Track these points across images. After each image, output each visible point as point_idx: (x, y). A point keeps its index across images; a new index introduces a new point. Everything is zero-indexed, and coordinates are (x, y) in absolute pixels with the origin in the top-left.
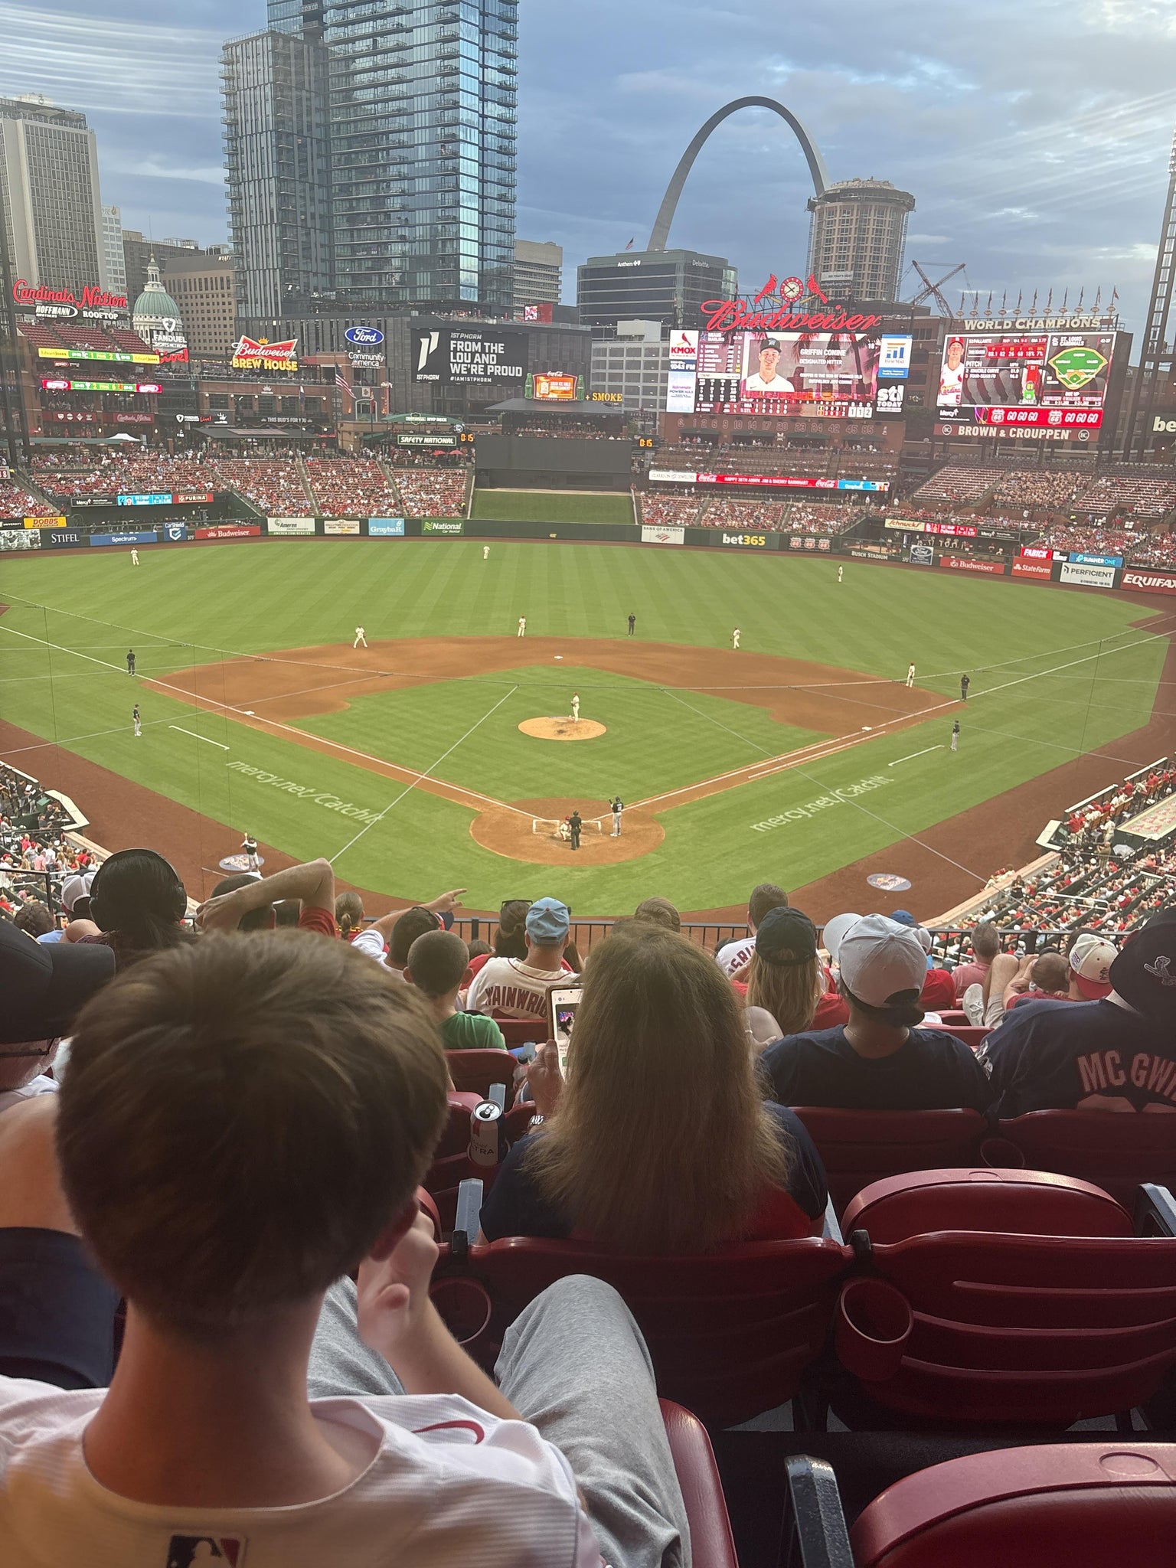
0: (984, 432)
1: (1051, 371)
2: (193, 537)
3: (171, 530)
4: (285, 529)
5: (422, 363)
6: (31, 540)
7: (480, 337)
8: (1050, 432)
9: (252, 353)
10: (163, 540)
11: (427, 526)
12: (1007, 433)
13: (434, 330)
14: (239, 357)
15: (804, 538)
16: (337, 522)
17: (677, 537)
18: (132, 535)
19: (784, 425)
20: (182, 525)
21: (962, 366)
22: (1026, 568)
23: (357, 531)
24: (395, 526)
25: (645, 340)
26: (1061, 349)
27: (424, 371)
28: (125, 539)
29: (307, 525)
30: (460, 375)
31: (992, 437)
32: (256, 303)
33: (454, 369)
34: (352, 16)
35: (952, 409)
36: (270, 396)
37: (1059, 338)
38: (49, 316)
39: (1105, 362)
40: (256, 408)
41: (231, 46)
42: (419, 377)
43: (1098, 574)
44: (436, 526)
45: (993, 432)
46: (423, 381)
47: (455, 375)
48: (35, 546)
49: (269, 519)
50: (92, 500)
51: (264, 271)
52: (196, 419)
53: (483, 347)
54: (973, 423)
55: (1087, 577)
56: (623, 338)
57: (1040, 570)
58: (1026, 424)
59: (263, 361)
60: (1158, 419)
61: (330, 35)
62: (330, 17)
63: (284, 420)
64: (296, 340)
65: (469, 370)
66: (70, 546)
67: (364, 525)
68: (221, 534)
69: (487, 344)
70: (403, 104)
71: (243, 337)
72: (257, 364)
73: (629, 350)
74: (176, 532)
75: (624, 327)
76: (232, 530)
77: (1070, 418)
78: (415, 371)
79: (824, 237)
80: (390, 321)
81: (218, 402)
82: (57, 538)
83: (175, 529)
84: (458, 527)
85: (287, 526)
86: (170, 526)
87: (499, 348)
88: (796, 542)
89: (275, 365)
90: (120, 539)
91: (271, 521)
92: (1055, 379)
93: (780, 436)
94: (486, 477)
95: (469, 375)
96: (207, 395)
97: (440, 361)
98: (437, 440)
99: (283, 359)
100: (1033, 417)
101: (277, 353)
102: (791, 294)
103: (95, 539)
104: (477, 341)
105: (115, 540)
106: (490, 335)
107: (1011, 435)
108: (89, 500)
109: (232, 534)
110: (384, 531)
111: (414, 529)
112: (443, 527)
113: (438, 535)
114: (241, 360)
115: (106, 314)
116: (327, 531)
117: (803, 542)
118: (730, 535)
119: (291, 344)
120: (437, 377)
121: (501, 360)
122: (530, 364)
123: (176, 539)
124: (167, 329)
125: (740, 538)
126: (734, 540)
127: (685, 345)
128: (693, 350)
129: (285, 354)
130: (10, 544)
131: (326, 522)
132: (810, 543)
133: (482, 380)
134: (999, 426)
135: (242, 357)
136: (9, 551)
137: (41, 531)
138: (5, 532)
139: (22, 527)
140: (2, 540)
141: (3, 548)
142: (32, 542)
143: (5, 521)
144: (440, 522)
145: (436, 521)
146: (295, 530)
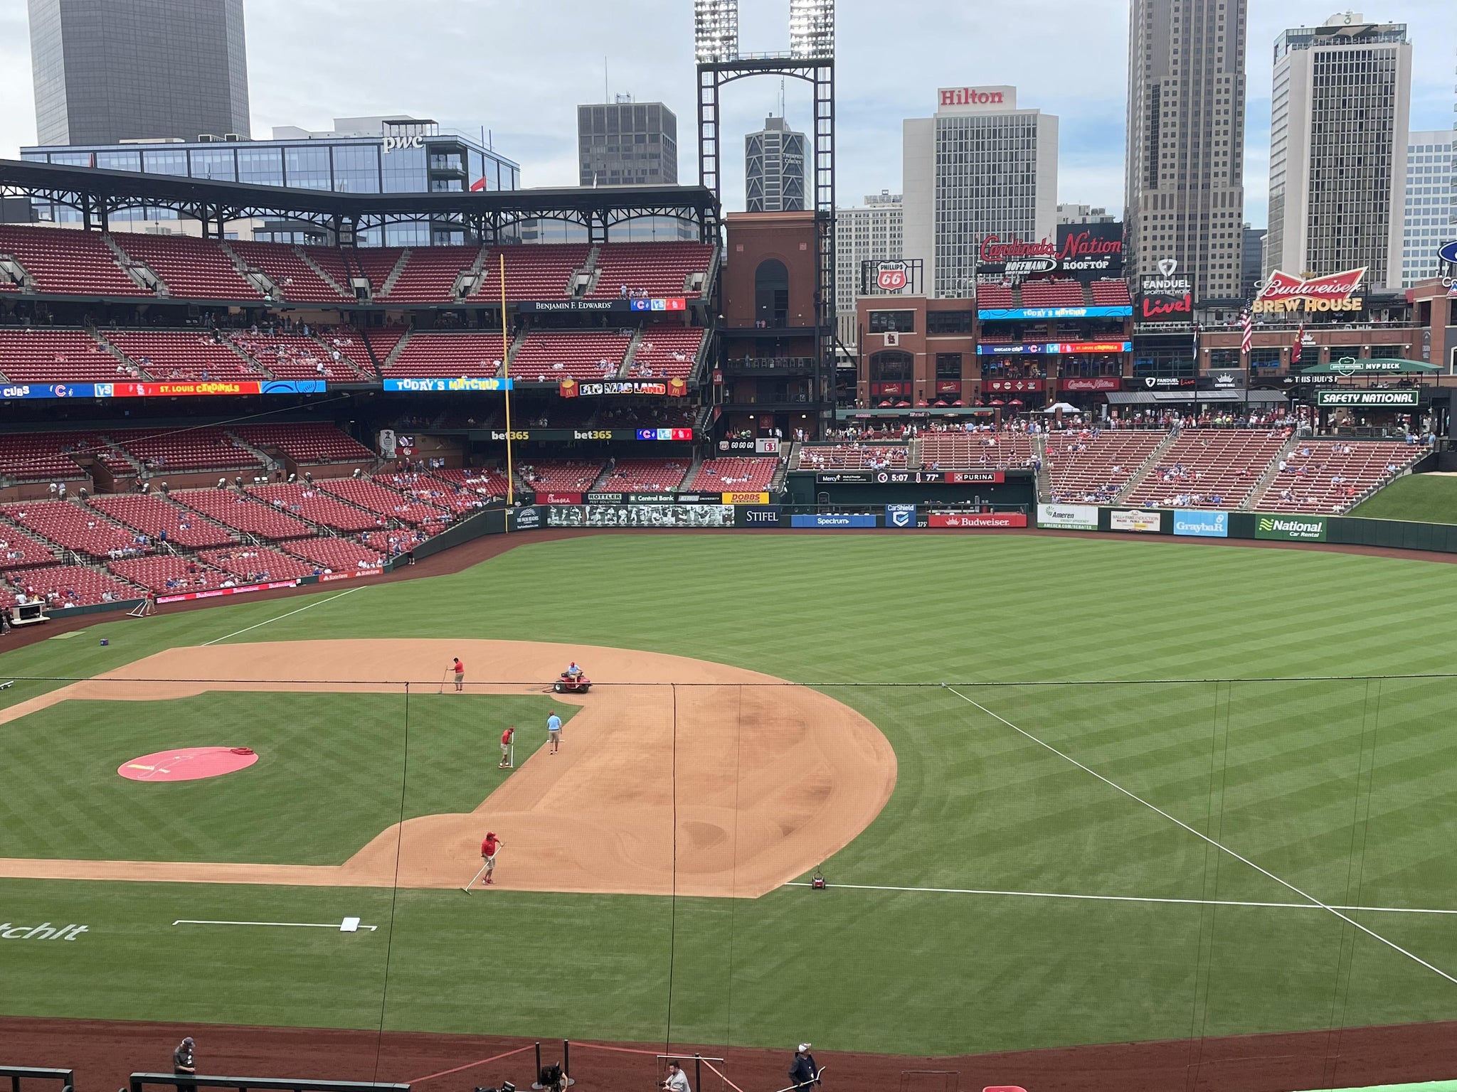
2: (925, 524)
3: (895, 514)
4: (1058, 520)
6: (724, 516)
9: (1285, 292)
10: (883, 524)
11: (1265, 525)
14: (1264, 298)
16: (1129, 514)
18: (845, 518)
20: (912, 508)
23: (1156, 527)
24: (1213, 523)
28: (835, 521)
36: (1312, 349)
38: (1021, 273)
40: (1284, 363)
44: (1279, 525)
48: (728, 523)
50: (842, 476)
52: (1175, 381)
59: (1303, 302)
64: (1364, 269)
66: (767, 525)
67: (1167, 518)
68: (966, 522)
72: (1292, 305)
74: (902, 516)
81: (1225, 359)
82: (753, 516)
83: (901, 512)
84: (1317, 528)
85: (1061, 515)
86: (894, 508)
89: (1324, 305)
90: (827, 521)
91: (1041, 508)
96: (1207, 351)
98: (1385, 398)
99: (1342, 295)
101: (1328, 289)
103: (796, 519)
105: (821, 522)
108: (838, 477)
109: (983, 523)
110: (1196, 529)
111: (1242, 528)
113: (1282, 539)
114: (1266, 302)
115: (1092, 263)
116: (1115, 525)
119: (1358, 273)
123: (901, 525)
124: (1164, 273)
129: (1342, 290)
130: (700, 520)
131: (1113, 513)
135: (1273, 298)
136: (699, 528)
137: (736, 507)
138: (697, 507)
139: (720, 502)
140: (692, 515)
141: (693, 524)
142: (725, 519)
143: (702, 494)
144: (1287, 520)
145: (1279, 519)
146: (1071, 521)
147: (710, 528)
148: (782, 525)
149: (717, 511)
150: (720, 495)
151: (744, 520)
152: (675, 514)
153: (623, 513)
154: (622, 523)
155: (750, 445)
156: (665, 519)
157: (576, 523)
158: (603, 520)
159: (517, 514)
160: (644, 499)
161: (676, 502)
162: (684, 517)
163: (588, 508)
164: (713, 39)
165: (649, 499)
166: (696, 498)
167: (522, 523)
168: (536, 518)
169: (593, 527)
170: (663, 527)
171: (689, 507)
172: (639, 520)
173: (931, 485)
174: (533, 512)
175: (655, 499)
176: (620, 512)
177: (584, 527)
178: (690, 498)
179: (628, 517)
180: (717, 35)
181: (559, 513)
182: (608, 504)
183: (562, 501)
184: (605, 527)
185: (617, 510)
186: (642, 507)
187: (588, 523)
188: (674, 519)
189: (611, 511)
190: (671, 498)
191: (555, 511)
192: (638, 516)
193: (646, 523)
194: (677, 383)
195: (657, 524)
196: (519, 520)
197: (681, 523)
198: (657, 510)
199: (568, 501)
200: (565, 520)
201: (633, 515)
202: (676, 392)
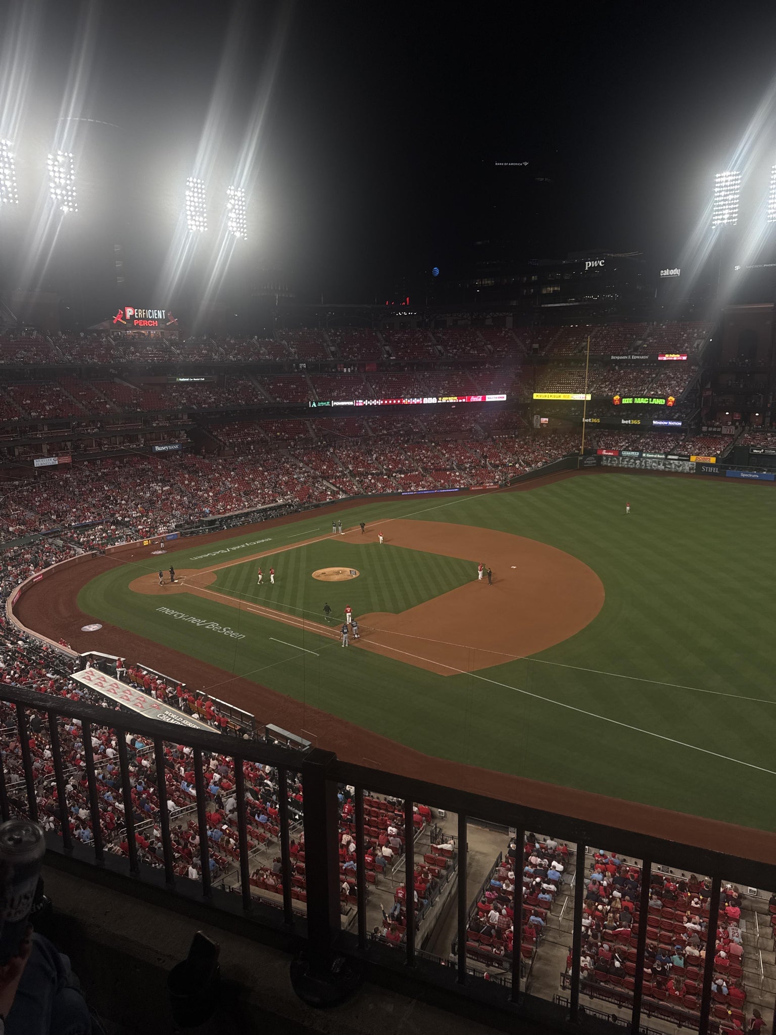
28: (750, 475)
66: (711, 475)
82: (705, 469)
90: (746, 475)
103: (729, 473)
105: (743, 475)
108: (763, 450)
130: (677, 468)
136: (676, 472)
137: (697, 463)
139: (689, 460)
140: (673, 466)
141: (673, 470)
142: (690, 469)
143: (680, 456)
147: (682, 474)
148: (721, 475)
149: (686, 465)
150: (689, 457)
152: (664, 464)
153: (638, 462)
154: (637, 467)
155: (719, 430)
156: (659, 466)
157: (615, 465)
158: (628, 464)
159: (584, 459)
160: (649, 456)
161: (666, 458)
162: (669, 466)
163: (621, 458)
164: (723, 214)
165: (652, 456)
166: (676, 457)
167: (587, 464)
168: (595, 461)
169: (623, 468)
170: (657, 471)
171: (672, 462)
172: (646, 466)
174: (593, 459)
175: (655, 456)
176: (637, 462)
177: (618, 467)
178: (673, 457)
179: (640, 464)
180: (726, 211)
181: (607, 460)
182: (631, 457)
183: (610, 454)
184: (629, 468)
185: (635, 460)
186: (648, 460)
187: (620, 465)
188: (663, 467)
189: (632, 461)
190: (664, 456)
191: (605, 458)
192: (645, 464)
193: (649, 468)
194: (671, 399)
195: (655, 468)
196: (585, 462)
197: (667, 469)
198: (655, 462)
199: (612, 454)
200: (610, 463)
201: (643, 464)
202: (670, 403)
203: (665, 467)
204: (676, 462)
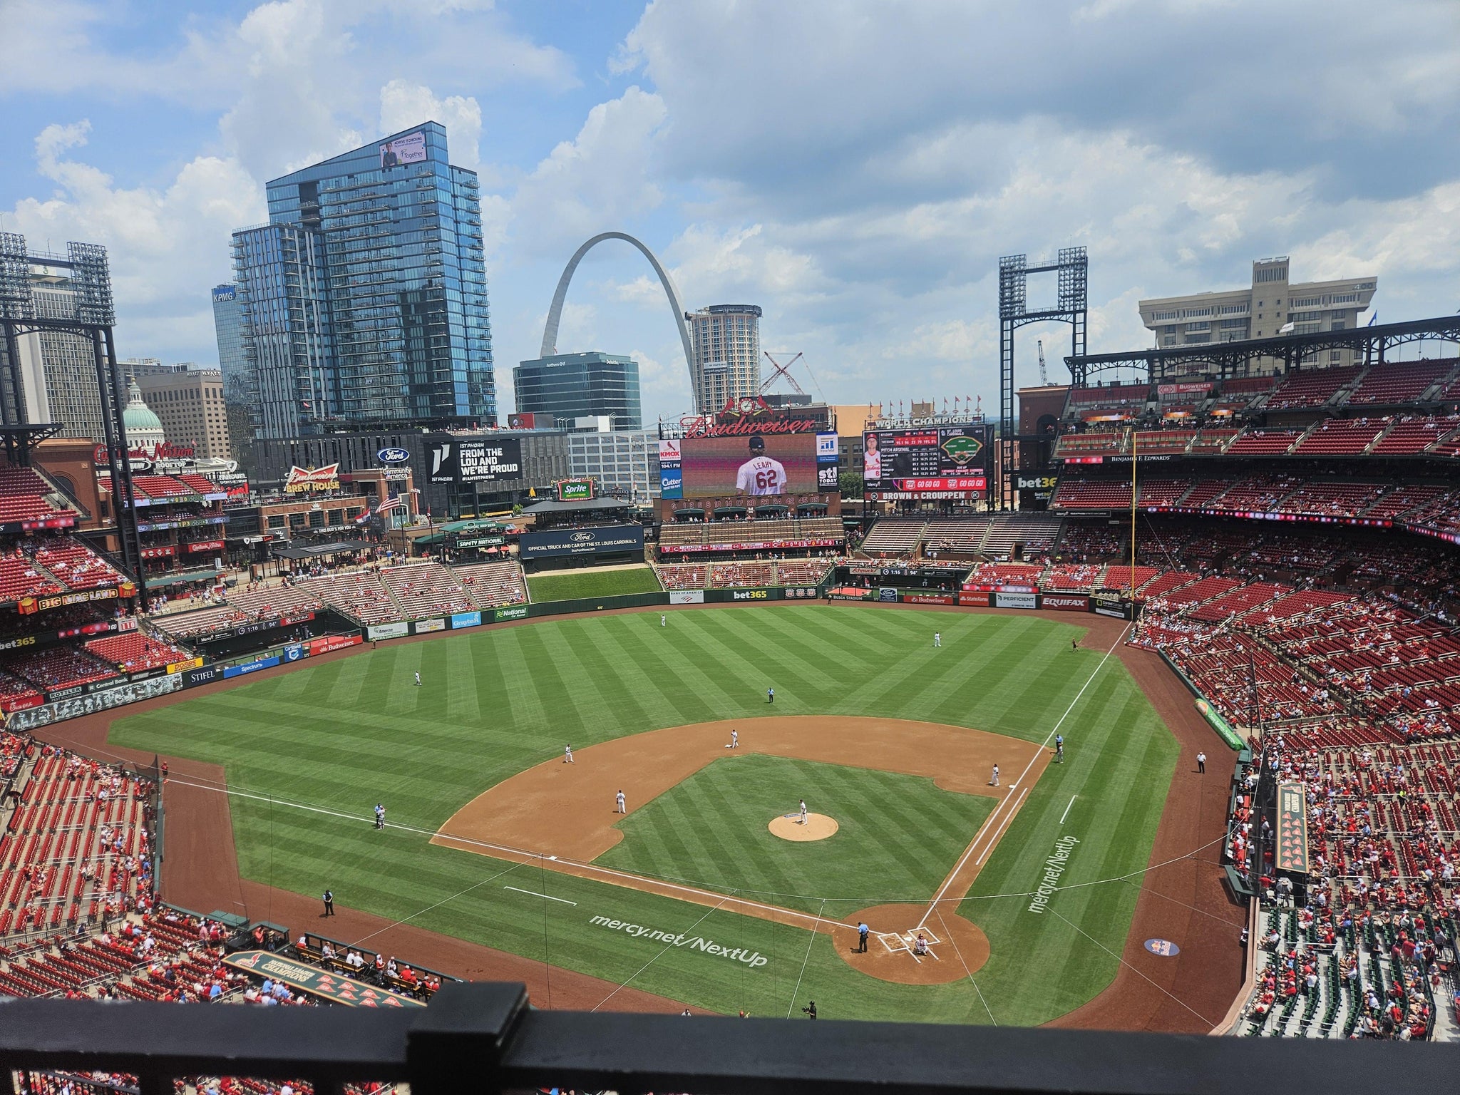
0: (902, 496)
1: (944, 453)
2: (308, 655)
3: (290, 653)
5: (436, 468)
6: (174, 683)
7: (482, 445)
8: (950, 495)
9: (302, 479)
10: (285, 662)
11: (499, 614)
12: (920, 496)
13: (445, 443)
14: (291, 484)
15: (795, 589)
16: (425, 622)
17: (698, 597)
19: (753, 502)
21: (878, 453)
22: (969, 599)
23: (443, 627)
24: (473, 619)
25: (600, 430)
26: (947, 438)
27: (435, 475)
28: (253, 667)
29: (402, 628)
30: (470, 475)
31: (909, 500)
32: (274, 426)
33: (465, 471)
34: (346, 211)
35: (876, 481)
36: (320, 512)
37: (946, 431)
39: (981, 446)
40: (307, 523)
41: (240, 233)
42: (434, 479)
43: (1024, 599)
44: (506, 613)
45: (909, 496)
46: (437, 482)
47: (466, 476)
49: (369, 628)
50: (213, 634)
51: (280, 402)
52: (259, 539)
53: (486, 452)
54: (894, 490)
55: (1016, 602)
56: (580, 430)
57: (979, 599)
58: (932, 491)
59: (311, 484)
60: (1020, 479)
61: (326, 224)
62: (324, 212)
63: (332, 529)
64: (337, 464)
65: (476, 471)
66: (207, 681)
67: (449, 621)
68: (331, 648)
69: (488, 450)
70: (396, 275)
71: (294, 467)
72: (306, 487)
73: (588, 439)
74: (294, 653)
75: (580, 422)
76: (340, 643)
77: (963, 484)
78: (430, 474)
79: (701, 338)
80: (404, 437)
81: (275, 522)
82: (196, 677)
83: (293, 649)
84: (524, 611)
85: (384, 632)
87: (498, 452)
88: (790, 593)
89: (322, 486)
90: (248, 668)
91: (371, 630)
92: (947, 458)
93: (751, 510)
94: (531, 565)
95: (477, 474)
96: (267, 518)
97: (452, 466)
98: (489, 541)
99: (328, 480)
100: (937, 484)
101: (323, 477)
102: (748, 409)
104: (480, 448)
105: (244, 669)
106: (490, 443)
107: (923, 498)
108: (211, 636)
109: (340, 646)
110: (464, 624)
111: (488, 617)
112: (512, 613)
113: (508, 619)
114: (293, 486)
116: (418, 630)
117: (795, 592)
118: (740, 592)
119: (333, 467)
120: (451, 479)
121: (501, 461)
122: (523, 461)
123: (294, 659)
124: (230, 469)
125: (747, 594)
126: (742, 596)
127: (671, 450)
128: (677, 454)
129: (329, 476)
130: (157, 690)
131: (417, 624)
132: (800, 592)
133: (487, 477)
134: (913, 492)
135: (296, 483)
136: (156, 696)
137: (180, 674)
138: (152, 681)
139: (166, 673)
140: (149, 689)
141: (150, 695)
142: (175, 685)
143: (150, 670)
144: (509, 609)
145: (506, 610)
146: (391, 634)
147: (164, 694)
148: (220, 677)
149: (167, 680)
150: (164, 668)
151: (189, 680)
152: (134, 691)
153: (88, 702)
154: (88, 710)
155: (113, 627)
156: (126, 697)
157: (46, 722)
158: (70, 712)
160: (102, 686)
161: (130, 681)
162: (142, 692)
163: (56, 706)
165: (106, 684)
166: (146, 675)
169: (62, 721)
170: (125, 704)
171: (145, 683)
172: (104, 704)
173: (273, 629)
175: (112, 683)
176: (86, 702)
177: (54, 723)
178: (141, 676)
179: (94, 704)
181: (28, 717)
182: (71, 698)
183: (27, 707)
184: (74, 717)
185: (82, 700)
186: (104, 692)
187: (56, 719)
189: (78, 703)
190: (125, 680)
191: (23, 716)
192: (102, 699)
193: (110, 705)
195: (121, 702)
197: (140, 698)
198: (118, 692)
199: (32, 705)
200: (35, 721)
201: (99, 701)
203: (137, 695)
204: (149, 681)
